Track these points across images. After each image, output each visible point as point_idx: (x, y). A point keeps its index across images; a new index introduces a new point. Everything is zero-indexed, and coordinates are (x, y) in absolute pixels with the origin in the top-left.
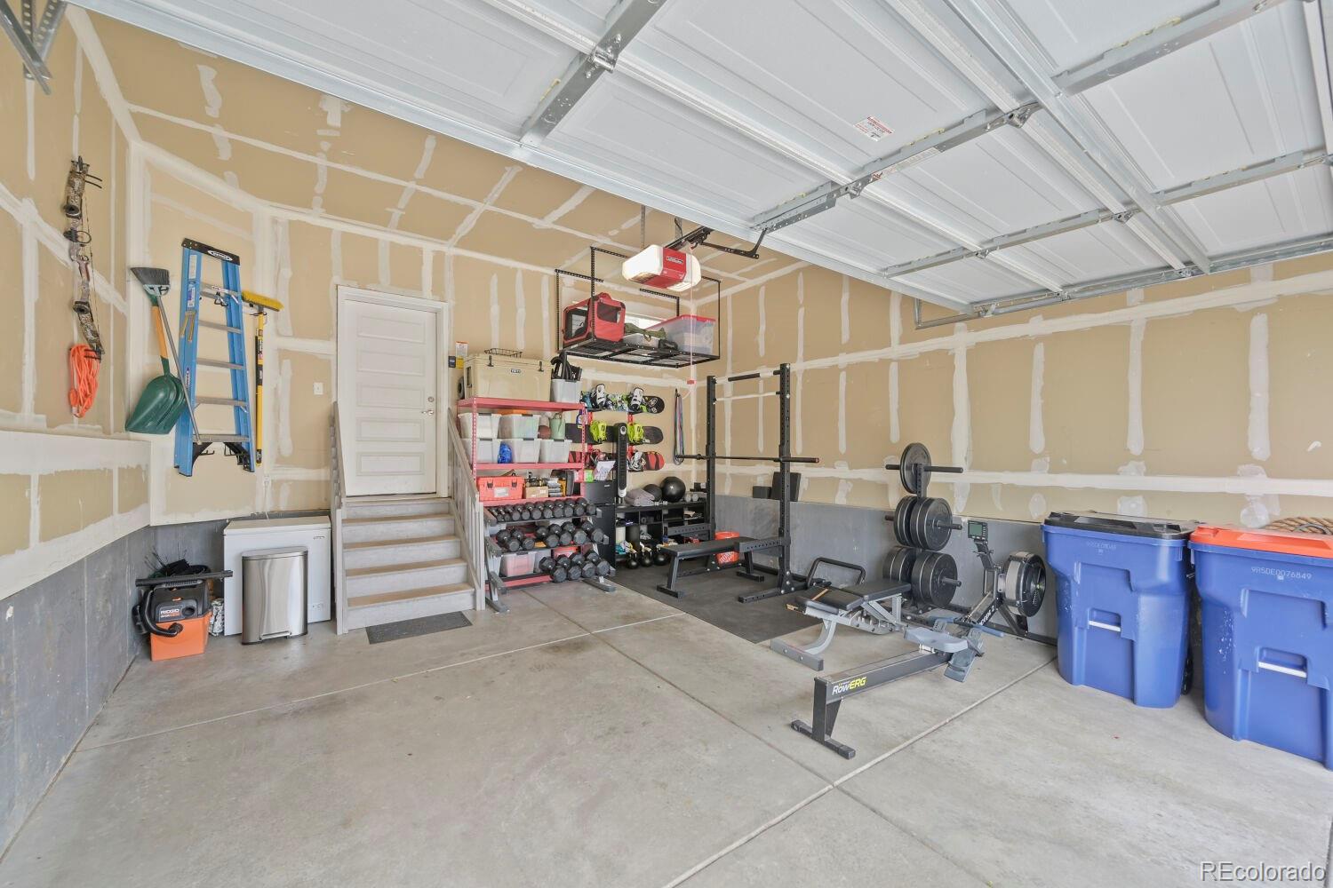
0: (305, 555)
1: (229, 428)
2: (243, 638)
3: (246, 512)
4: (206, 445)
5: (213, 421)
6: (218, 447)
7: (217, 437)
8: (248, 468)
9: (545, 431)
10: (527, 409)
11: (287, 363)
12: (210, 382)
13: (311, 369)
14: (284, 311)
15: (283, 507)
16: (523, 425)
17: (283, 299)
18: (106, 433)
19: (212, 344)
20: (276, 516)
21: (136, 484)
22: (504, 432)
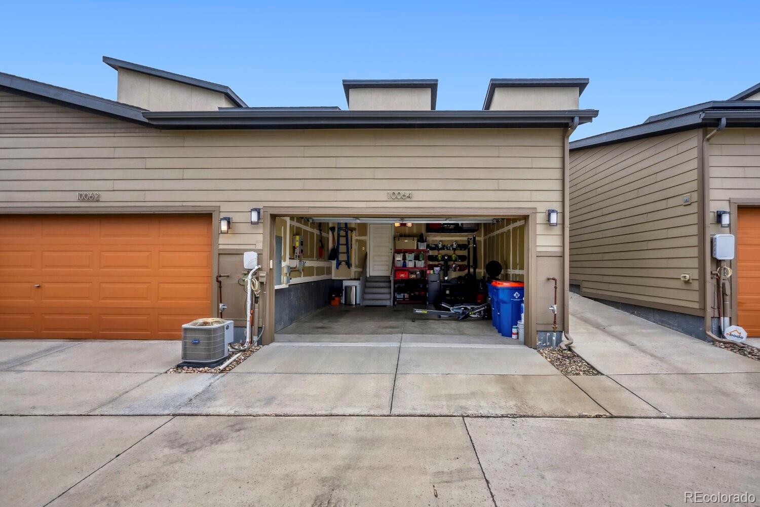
0: (356, 287)
1: (346, 259)
2: (345, 304)
3: (349, 278)
4: (341, 263)
5: (342, 257)
6: (343, 263)
7: (344, 261)
8: (349, 268)
9: (417, 258)
10: (411, 251)
11: (357, 243)
12: (342, 249)
13: (362, 244)
14: (357, 230)
15: (356, 278)
16: (410, 257)
17: (357, 228)
18: (325, 261)
19: (343, 240)
20: (351, 279)
21: (329, 271)
22: (404, 259)
